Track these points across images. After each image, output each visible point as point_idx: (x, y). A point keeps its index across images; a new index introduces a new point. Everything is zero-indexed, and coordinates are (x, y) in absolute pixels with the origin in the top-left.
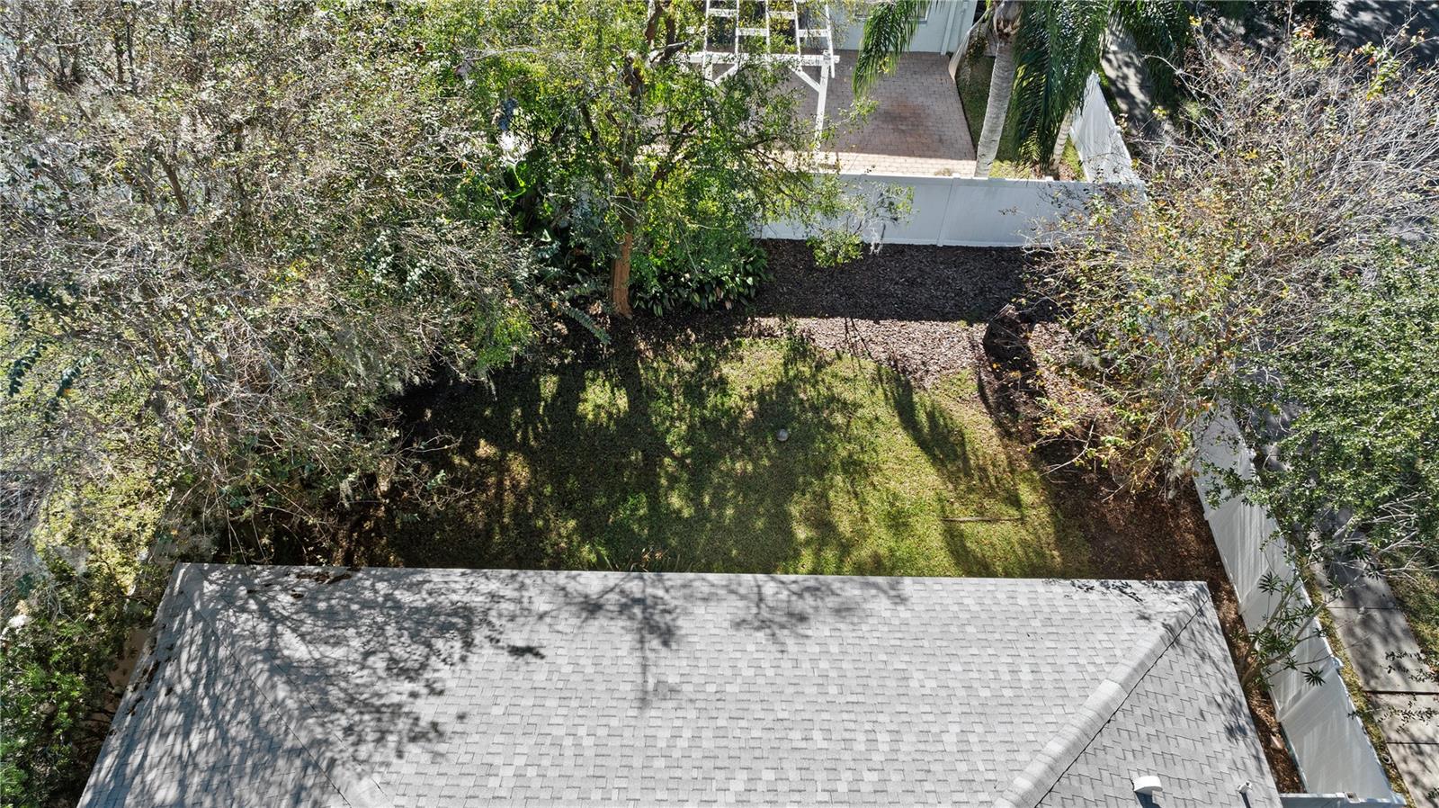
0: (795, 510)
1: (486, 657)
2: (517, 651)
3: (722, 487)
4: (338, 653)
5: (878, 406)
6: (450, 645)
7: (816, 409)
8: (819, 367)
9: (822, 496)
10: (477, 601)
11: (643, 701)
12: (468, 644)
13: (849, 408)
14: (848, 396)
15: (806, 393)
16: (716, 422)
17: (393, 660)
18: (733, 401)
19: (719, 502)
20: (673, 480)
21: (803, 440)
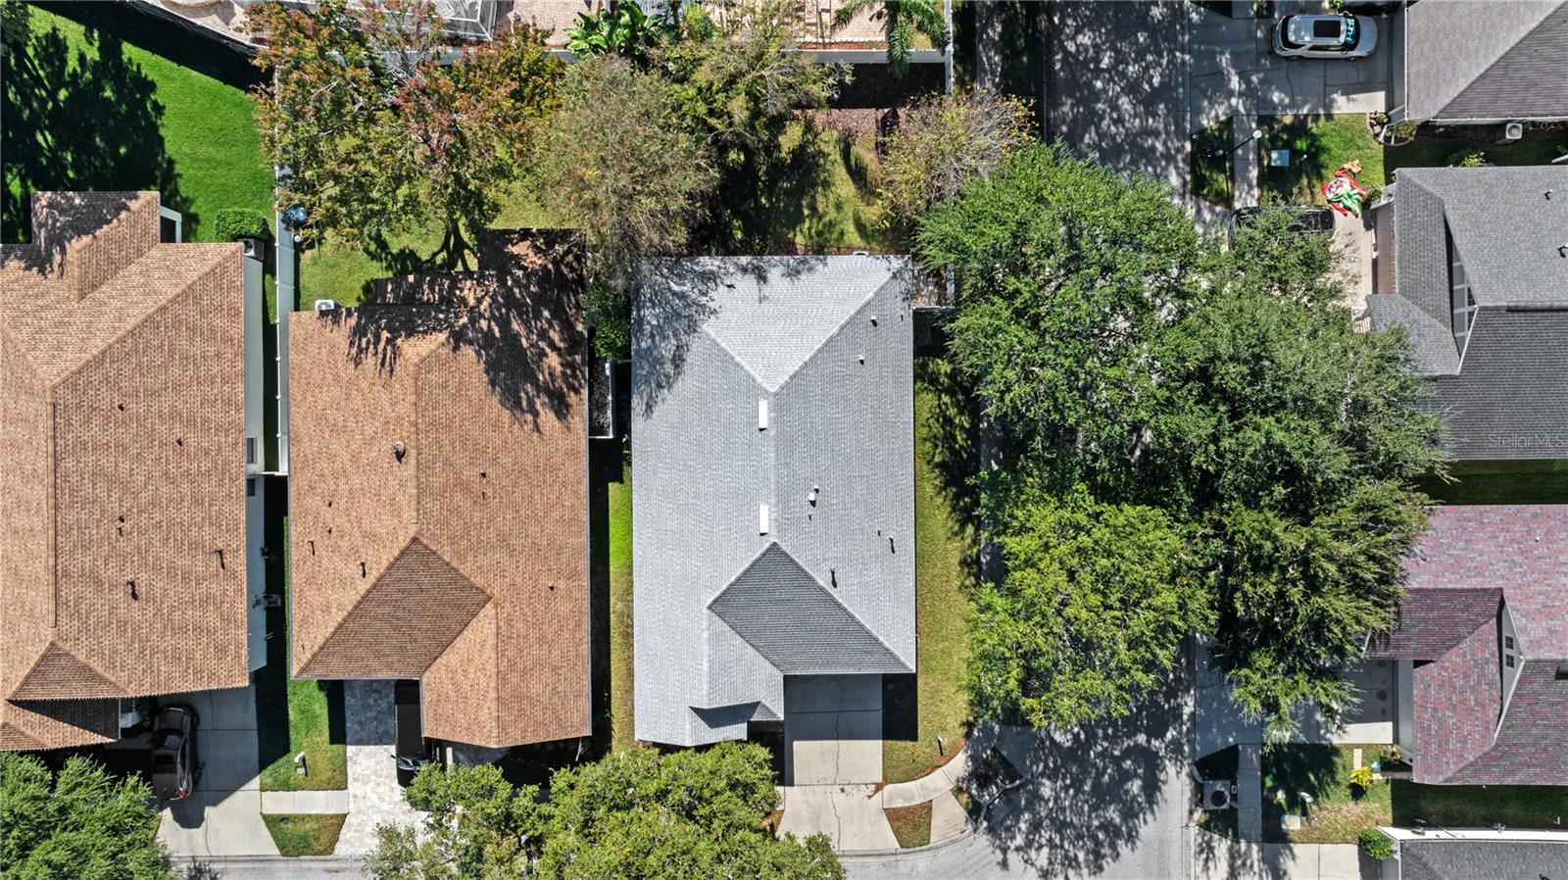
0: (804, 203)
1: (722, 288)
2: (729, 286)
3: (779, 194)
4: (685, 288)
5: (836, 155)
6: (711, 285)
7: (814, 157)
8: (816, 136)
9: (813, 197)
10: (715, 269)
11: (760, 301)
12: (716, 285)
13: (825, 155)
14: (826, 150)
15: (810, 150)
16: (776, 165)
17: (700, 290)
18: (783, 154)
19: (778, 201)
20: (762, 192)
21: (808, 172)
